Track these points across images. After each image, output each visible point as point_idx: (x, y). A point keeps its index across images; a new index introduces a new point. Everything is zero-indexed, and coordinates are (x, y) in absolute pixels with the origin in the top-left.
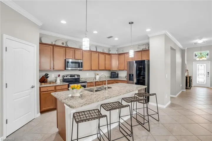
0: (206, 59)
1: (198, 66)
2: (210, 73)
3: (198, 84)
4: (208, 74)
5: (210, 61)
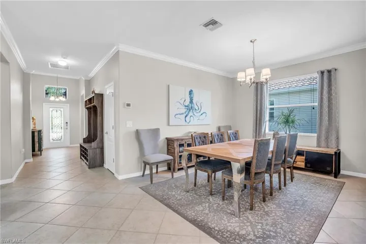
0: (64, 100)
1: (52, 111)
2: (69, 123)
3: (52, 143)
4: (67, 126)
5: (69, 105)
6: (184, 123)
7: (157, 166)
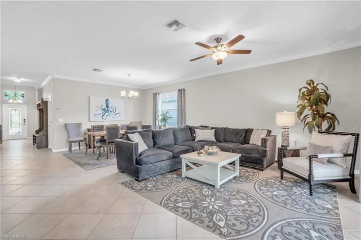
0: (22, 102)
1: (11, 110)
2: (26, 121)
4: (25, 122)
5: (26, 105)
6: (102, 120)
7: (79, 143)
